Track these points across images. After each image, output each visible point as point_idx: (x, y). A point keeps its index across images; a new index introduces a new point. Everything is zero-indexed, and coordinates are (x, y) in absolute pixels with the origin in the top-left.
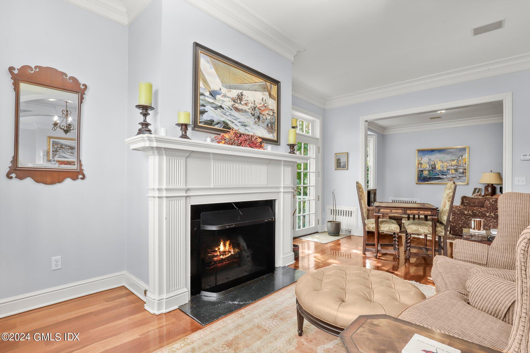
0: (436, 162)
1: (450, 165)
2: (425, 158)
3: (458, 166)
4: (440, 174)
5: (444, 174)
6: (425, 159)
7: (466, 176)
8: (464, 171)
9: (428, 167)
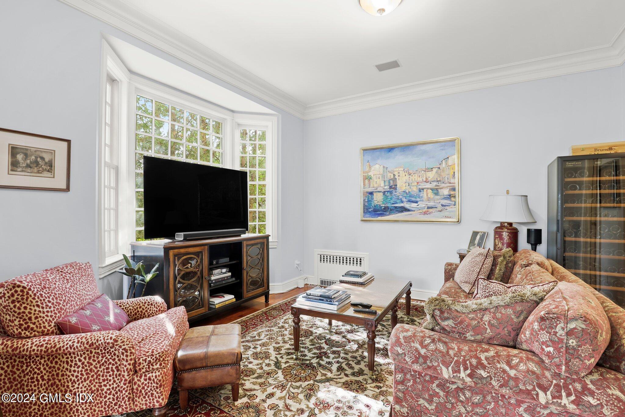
0: (396, 173)
1: (425, 180)
2: (377, 166)
3: (440, 181)
4: (404, 199)
5: (413, 199)
6: (376, 169)
7: (455, 205)
8: (452, 193)
9: (382, 185)
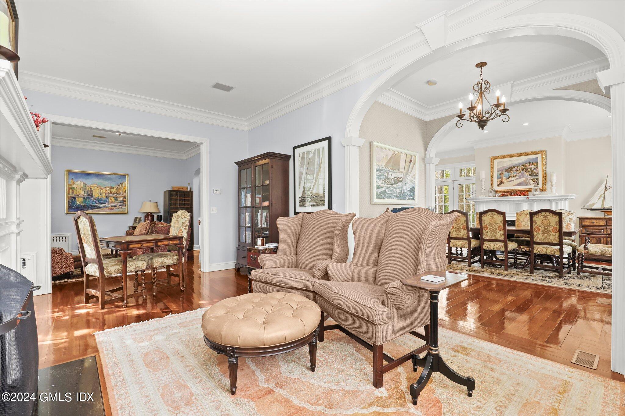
0: (92, 187)
1: (110, 193)
2: (79, 182)
3: (118, 194)
4: (97, 202)
5: (103, 202)
6: (79, 184)
7: (126, 205)
8: (124, 200)
9: (83, 193)
